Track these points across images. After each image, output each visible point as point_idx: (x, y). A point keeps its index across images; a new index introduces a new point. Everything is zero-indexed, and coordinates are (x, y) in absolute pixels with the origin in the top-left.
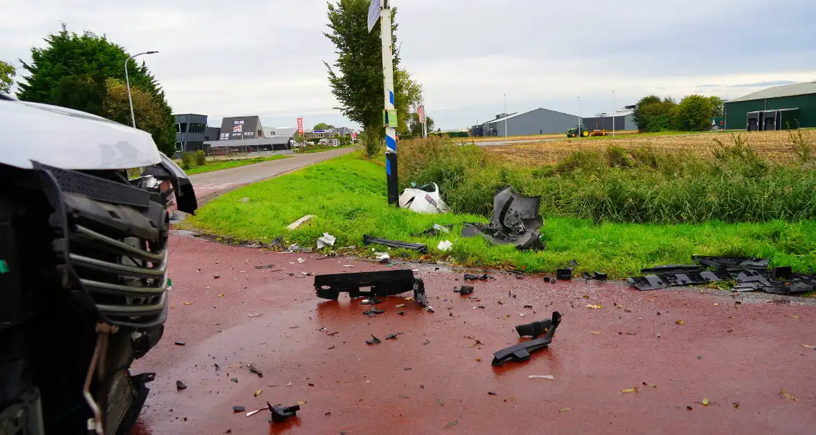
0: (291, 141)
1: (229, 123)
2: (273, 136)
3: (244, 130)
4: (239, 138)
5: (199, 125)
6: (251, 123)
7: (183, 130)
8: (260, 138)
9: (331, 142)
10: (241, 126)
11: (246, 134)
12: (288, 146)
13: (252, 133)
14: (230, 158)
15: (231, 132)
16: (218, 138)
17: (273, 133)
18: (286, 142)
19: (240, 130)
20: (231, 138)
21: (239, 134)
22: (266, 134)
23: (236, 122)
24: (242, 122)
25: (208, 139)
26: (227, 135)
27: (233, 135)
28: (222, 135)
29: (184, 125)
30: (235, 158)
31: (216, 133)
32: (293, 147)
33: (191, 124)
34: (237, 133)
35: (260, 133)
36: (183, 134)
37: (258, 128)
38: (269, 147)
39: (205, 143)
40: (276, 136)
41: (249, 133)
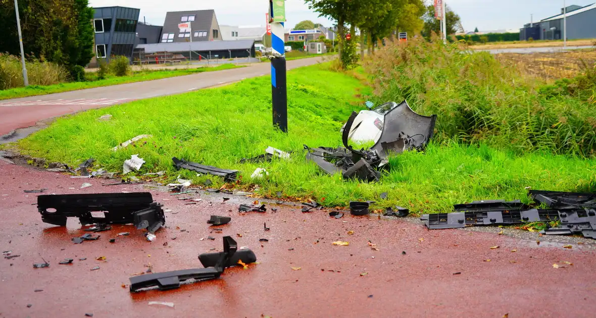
0: (256, 45)
1: (174, 18)
2: (234, 38)
3: (193, 32)
4: (187, 40)
5: (128, 22)
6: (204, 19)
7: (108, 29)
8: (215, 40)
9: (313, 47)
10: (189, 24)
11: (196, 35)
12: (251, 52)
13: (205, 34)
14: (164, 68)
15: (177, 32)
16: (159, 40)
17: (234, 34)
18: (249, 46)
19: (189, 29)
20: (176, 39)
21: (187, 35)
22: (225, 35)
23: (184, 19)
24: (192, 18)
25: (145, 41)
26: (172, 36)
27: (181, 36)
28: (165, 36)
29: (108, 22)
30: (181, 67)
31: (157, 33)
32: (260, 53)
33: (118, 20)
34: (185, 33)
35: (216, 33)
36: (107, 35)
37: (213, 27)
38: (223, 54)
39: (140, 46)
40: (238, 38)
41: (201, 34)
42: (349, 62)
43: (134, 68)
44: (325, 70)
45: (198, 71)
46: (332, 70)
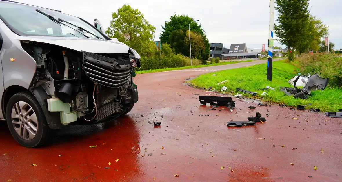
0: (259, 54)
1: (233, 46)
2: (252, 52)
3: (239, 50)
4: (237, 53)
5: (220, 48)
6: (242, 46)
7: (214, 49)
8: (245, 53)
9: (278, 55)
10: (238, 48)
11: (240, 51)
12: (257, 56)
13: (242, 51)
14: (229, 61)
15: (234, 50)
16: (228, 53)
18: (256, 55)
20: (233, 53)
21: (237, 51)
22: (249, 51)
23: (236, 46)
24: (239, 46)
25: (224, 53)
26: (232, 52)
27: (235, 51)
28: (230, 51)
29: (214, 48)
30: (234, 61)
31: (228, 51)
32: (259, 57)
33: (217, 47)
34: (236, 51)
35: (246, 50)
36: (213, 51)
37: (245, 49)
38: (248, 57)
39: (222, 55)
40: (253, 52)
41: (241, 51)
42: (291, 60)
43: (220, 61)
44: (283, 62)
45: (240, 62)
46: (285, 62)
